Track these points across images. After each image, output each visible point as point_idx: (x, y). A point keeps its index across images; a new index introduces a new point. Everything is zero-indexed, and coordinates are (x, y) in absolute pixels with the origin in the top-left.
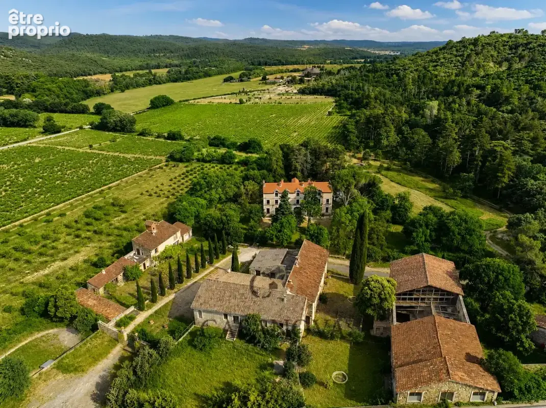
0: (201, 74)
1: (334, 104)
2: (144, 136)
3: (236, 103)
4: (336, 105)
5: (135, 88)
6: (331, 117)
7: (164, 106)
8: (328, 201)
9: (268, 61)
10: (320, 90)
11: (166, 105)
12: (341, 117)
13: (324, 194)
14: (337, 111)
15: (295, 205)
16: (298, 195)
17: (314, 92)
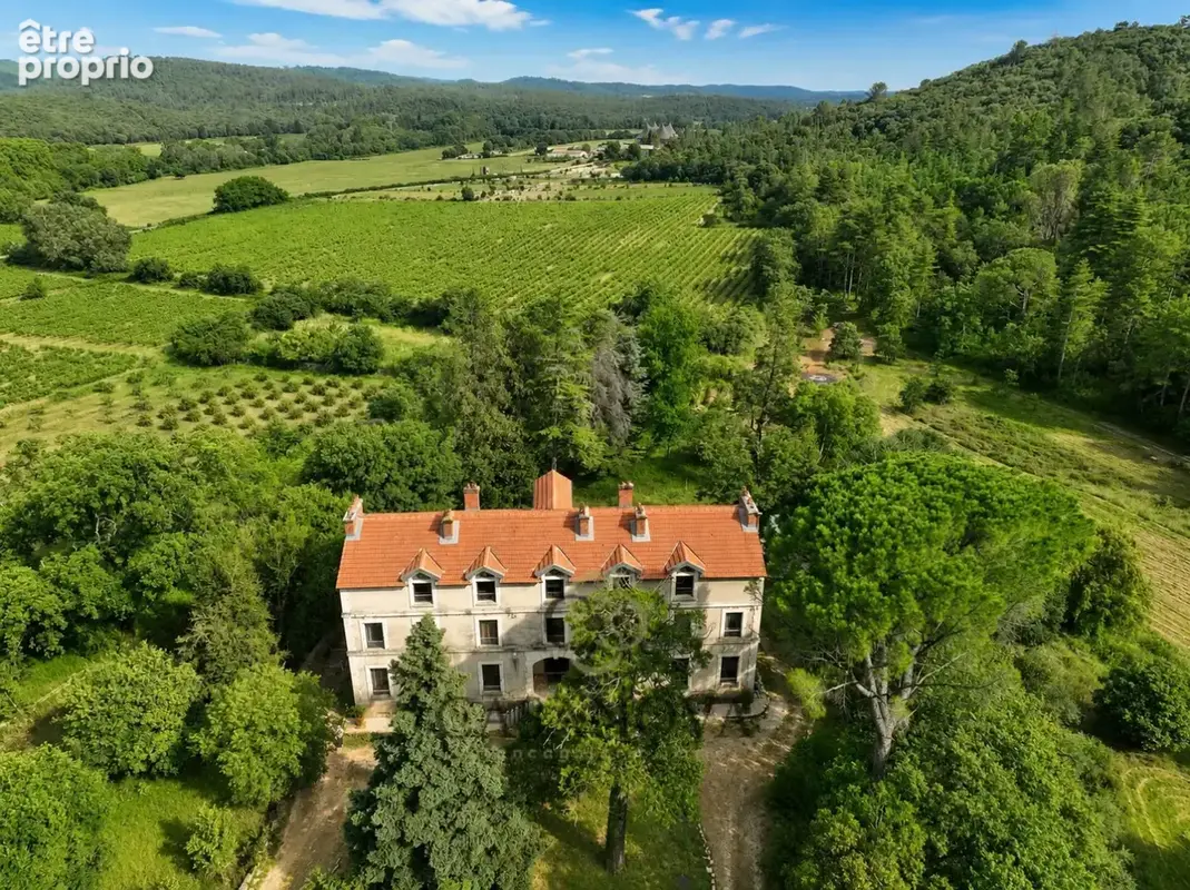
0: (393, 142)
1: (720, 199)
2: (145, 283)
3: (454, 200)
4: (725, 202)
5: (217, 170)
6: (712, 230)
7: (255, 205)
8: (735, 620)
9: (559, 119)
10: (680, 169)
11: (262, 203)
12: (743, 230)
13: (712, 586)
14: (729, 214)
15: (537, 647)
16: (555, 589)
17: (664, 174)
